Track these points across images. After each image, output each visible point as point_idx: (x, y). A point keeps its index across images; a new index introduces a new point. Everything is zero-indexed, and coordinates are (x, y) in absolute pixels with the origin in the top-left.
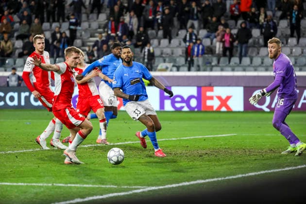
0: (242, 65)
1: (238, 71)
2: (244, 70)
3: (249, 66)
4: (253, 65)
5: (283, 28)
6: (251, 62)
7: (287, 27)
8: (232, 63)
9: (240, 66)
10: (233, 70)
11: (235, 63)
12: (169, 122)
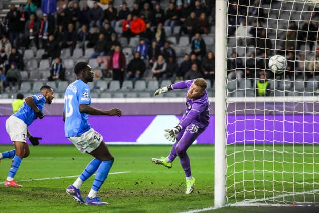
0: (136, 90)
1: (131, 97)
2: (138, 96)
3: (144, 91)
4: (149, 90)
5: (184, 47)
6: (147, 87)
7: (187, 46)
8: (124, 88)
9: (134, 92)
10: (125, 96)
11: (128, 88)
12: (51, 158)
